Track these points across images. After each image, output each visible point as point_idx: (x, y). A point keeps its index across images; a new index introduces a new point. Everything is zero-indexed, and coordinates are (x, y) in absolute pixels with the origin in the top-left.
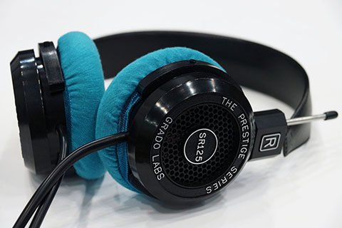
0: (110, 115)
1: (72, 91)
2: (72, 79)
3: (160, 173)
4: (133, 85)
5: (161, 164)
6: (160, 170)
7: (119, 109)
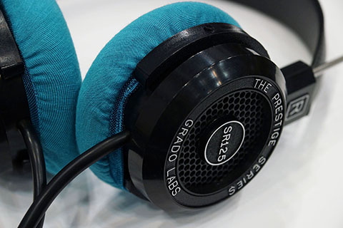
0: (98, 111)
1: (36, 75)
2: (34, 59)
3: (175, 188)
4: (129, 68)
5: (177, 177)
6: (175, 184)
7: (111, 103)
